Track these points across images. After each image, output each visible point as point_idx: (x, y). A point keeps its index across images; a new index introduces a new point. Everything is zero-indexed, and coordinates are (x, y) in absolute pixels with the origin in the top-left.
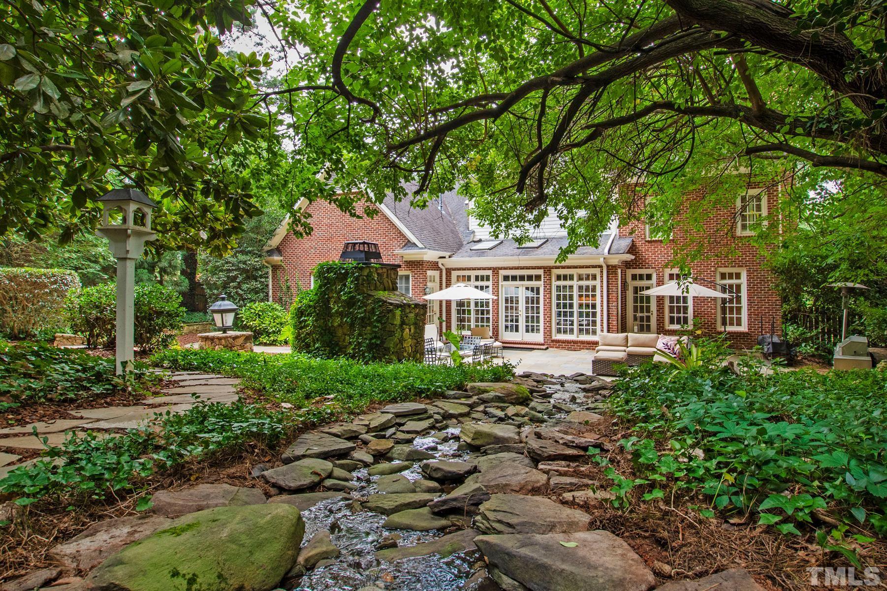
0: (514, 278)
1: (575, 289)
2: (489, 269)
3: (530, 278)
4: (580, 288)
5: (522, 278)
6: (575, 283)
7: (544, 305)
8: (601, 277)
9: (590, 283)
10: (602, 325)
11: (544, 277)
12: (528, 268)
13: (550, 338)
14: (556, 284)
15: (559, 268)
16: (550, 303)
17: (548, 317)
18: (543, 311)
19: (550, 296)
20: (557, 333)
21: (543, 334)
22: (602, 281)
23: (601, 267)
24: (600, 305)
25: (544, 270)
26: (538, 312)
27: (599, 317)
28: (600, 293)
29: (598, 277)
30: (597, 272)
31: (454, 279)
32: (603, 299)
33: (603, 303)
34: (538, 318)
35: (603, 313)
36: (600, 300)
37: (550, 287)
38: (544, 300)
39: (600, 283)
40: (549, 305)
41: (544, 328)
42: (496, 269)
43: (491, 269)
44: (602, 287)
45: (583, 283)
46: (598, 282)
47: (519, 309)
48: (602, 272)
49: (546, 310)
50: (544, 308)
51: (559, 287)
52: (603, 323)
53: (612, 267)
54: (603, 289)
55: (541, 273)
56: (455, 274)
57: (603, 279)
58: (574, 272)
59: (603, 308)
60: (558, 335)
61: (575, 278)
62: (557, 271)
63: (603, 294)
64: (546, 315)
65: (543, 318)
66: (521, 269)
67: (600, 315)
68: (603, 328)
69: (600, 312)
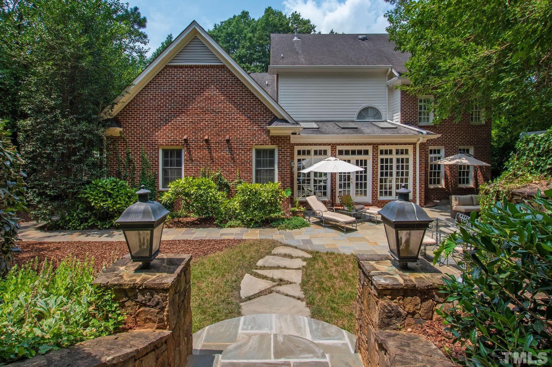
0: (347, 153)
1: (394, 161)
2: (329, 144)
3: (360, 152)
4: (398, 160)
5: (353, 153)
6: (394, 157)
7: (373, 174)
8: (415, 152)
9: (404, 156)
10: (414, 188)
11: (373, 152)
12: (361, 144)
13: (377, 199)
14: (380, 157)
15: (384, 145)
16: (377, 172)
17: (376, 183)
18: (371, 178)
19: (377, 167)
20: (380, 196)
21: (371, 196)
22: (415, 155)
23: (414, 144)
24: (412, 173)
25: (373, 146)
26: (365, 179)
27: (412, 182)
28: (412, 163)
29: (411, 152)
30: (410, 148)
31: (296, 153)
32: (416, 168)
33: (416, 172)
34: (365, 184)
35: (416, 179)
36: (412, 169)
37: (377, 159)
38: (373, 170)
39: (412, 156)
40: (377, 174)
41: (373, 192)
42: (335, 145)
43: (330, 145)
44: (415, 159)
45: (400, 156)
46: (410, 156)
47: (351, 178)
48: (415, 148)
49: (375, 178)
50: (373, 176)
51: (382, 160)
52: (416, 186)
53: (422, 145)
54: (416, 161)
55: (370, 148)
56: (297, 148)
57: (416, 153)
58: (394, 148)
59: (416, 175)
60: (381, 197)
61: (394, 152)
62: (381, 147)
63: (416, 164)
64: (375, 181)
65: (371, 184)
66: (355, 145)
67: (412, 180)
68: (416, 190)
69: (412, 178)
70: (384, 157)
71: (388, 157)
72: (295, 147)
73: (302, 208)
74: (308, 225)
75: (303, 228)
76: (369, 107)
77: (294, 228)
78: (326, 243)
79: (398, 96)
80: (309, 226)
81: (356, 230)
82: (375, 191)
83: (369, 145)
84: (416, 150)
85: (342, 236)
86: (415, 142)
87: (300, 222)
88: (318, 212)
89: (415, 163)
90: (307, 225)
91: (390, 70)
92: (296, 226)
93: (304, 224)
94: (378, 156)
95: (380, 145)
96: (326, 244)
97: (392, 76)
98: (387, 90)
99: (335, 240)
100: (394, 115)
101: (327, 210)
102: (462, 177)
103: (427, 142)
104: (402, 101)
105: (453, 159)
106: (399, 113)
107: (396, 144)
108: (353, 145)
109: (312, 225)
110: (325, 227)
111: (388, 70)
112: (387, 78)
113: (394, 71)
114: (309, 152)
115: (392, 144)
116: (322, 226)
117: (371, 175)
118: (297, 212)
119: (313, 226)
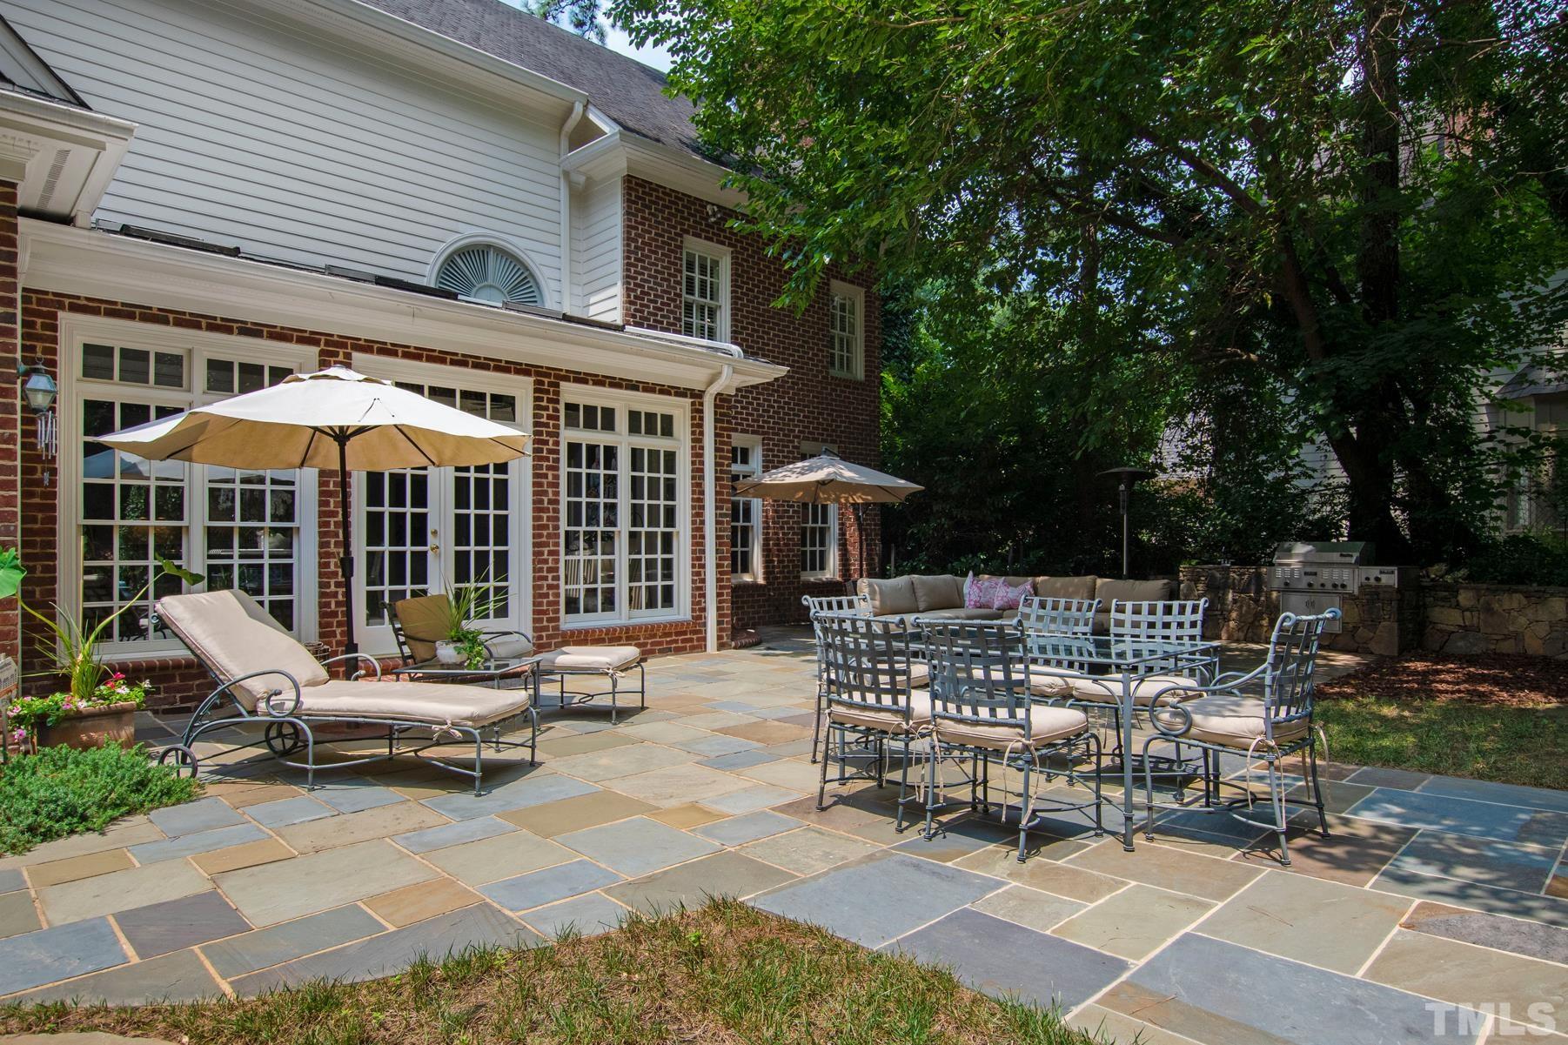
1: (623, 460)
2: (307, 339)
4: (636, 454)
6: (622, 441)
7: (538, 509)
8: (697, 425)
9: (660, 443)
10: (698, 574)
11: (536, 407)
12: (481, 364)
13: (556, 628)
14: (568, 435)
15: (585, 381)
16: (557, 502)
17: (551, 553)
18: (530, 532)
19: (557, 477)
20: (567, 612)
21: (530, 616)
22: (700, 441)
23: (697, 395)
24: (689, 512)
25: (537, 382)
26: (502, 538)
27: (689, 548)
28: (689, 474)
29: (682, 427)
30: (679, 409)
31: (70, 359)
32: (702, 493)
33: (702, 507)
34: (502, 558)
35: (703, 537)
36: (689, 496)
37: (557, 443)
38: (538, 493)
39: (689, 444)
40: (556, 511)
41: (538, 596)
42: (344, 346)
43: (316, 342)
44: (698, 455)
45: (646, 442)
46: (682, 443)
47: (430, 527)
48: (697, 411)
49: (546, 527)
50: (535, 519)
51: (574, 449)
52: (703, 566)
53: (721, 400)
54: (702, 463)
55: (521, 389)
56: (75, 332)
57: (702, 433)
58: (621, 402)
59: (703, 522)
60: (571, 616)
61: (622, 421)
62: (572, 393)
63: (702, 478)
64: (546, 544)
65: (530, 557)
66: (453, 363)
67: (689, 541)
68: (703, 581)
69: (689, 533)
70: (584, 437)
71: (600, 438)
72: (64, 318)
73: (124, 690)
74: (172, 795)
75: (138, 819)
76: (489, 246)
77: (48, 835)
78: (374, 888)
79: (612, 219)
80: (190, 798)
81: (533, 765)
82: (550, 587)
83: (518, 372)
84: (702, 419)
85: (467, 815)
86: (698, 387)
87: (101, 780)
88: (258, 686)
89: (698, 473)
90: (167, 792)
91: (579, 108)
92: (70, 811)
93: (142, 785)
94: (557, 427)
95: (567, 379)
96: (372, 900)
97: (586, 132)
98: (564, 194)
99: (430, 849)
100: (593, 300)
101: (324, 674)
102: (808, 549)
103: (736, 395)
104: (628, 239)
105: (811, 469)
106: (618, 290)
107: (633, 386)
108: (442, 361)
109: (211, 790)
110: (323, 777)
111: (570, 110)
112: (565, 144)
113: (595, 117)
114: (171, 369)
115: (616, 383)
116: (297, 777)
117: (529, 514)
118: (79, 716)
119: (223, 795)
